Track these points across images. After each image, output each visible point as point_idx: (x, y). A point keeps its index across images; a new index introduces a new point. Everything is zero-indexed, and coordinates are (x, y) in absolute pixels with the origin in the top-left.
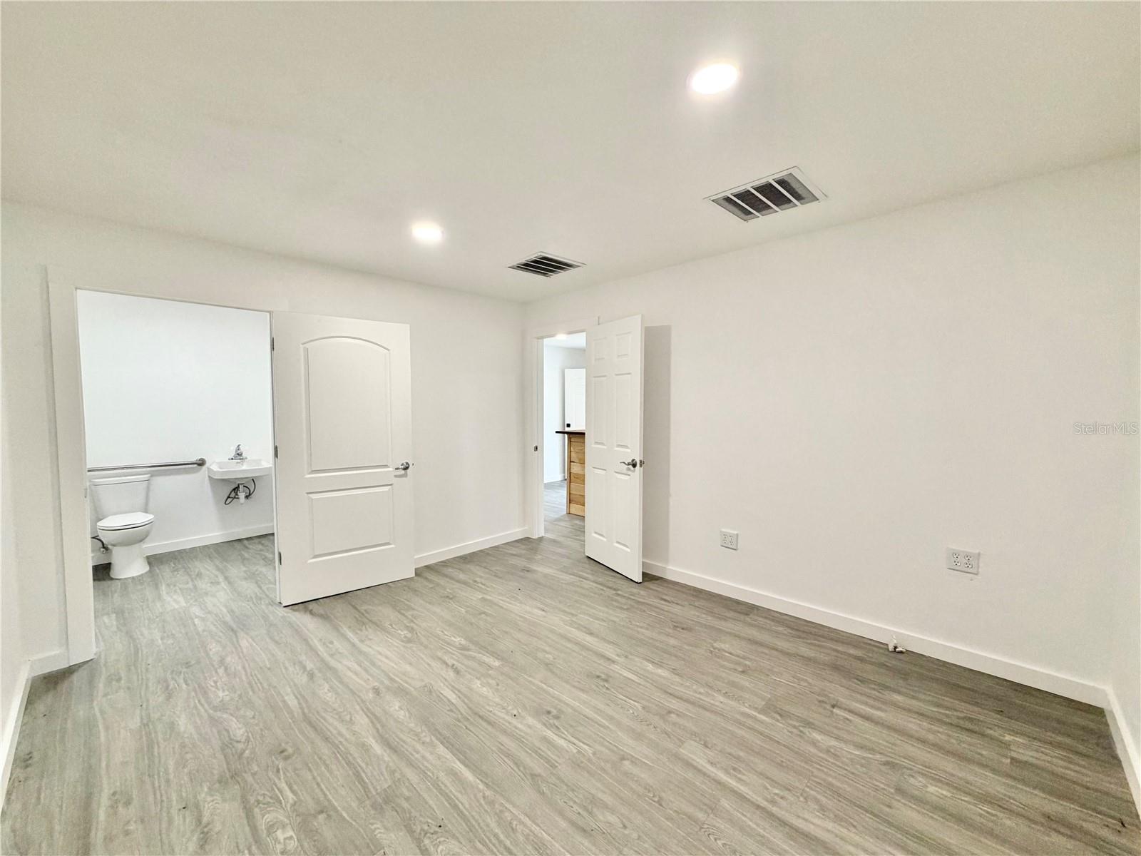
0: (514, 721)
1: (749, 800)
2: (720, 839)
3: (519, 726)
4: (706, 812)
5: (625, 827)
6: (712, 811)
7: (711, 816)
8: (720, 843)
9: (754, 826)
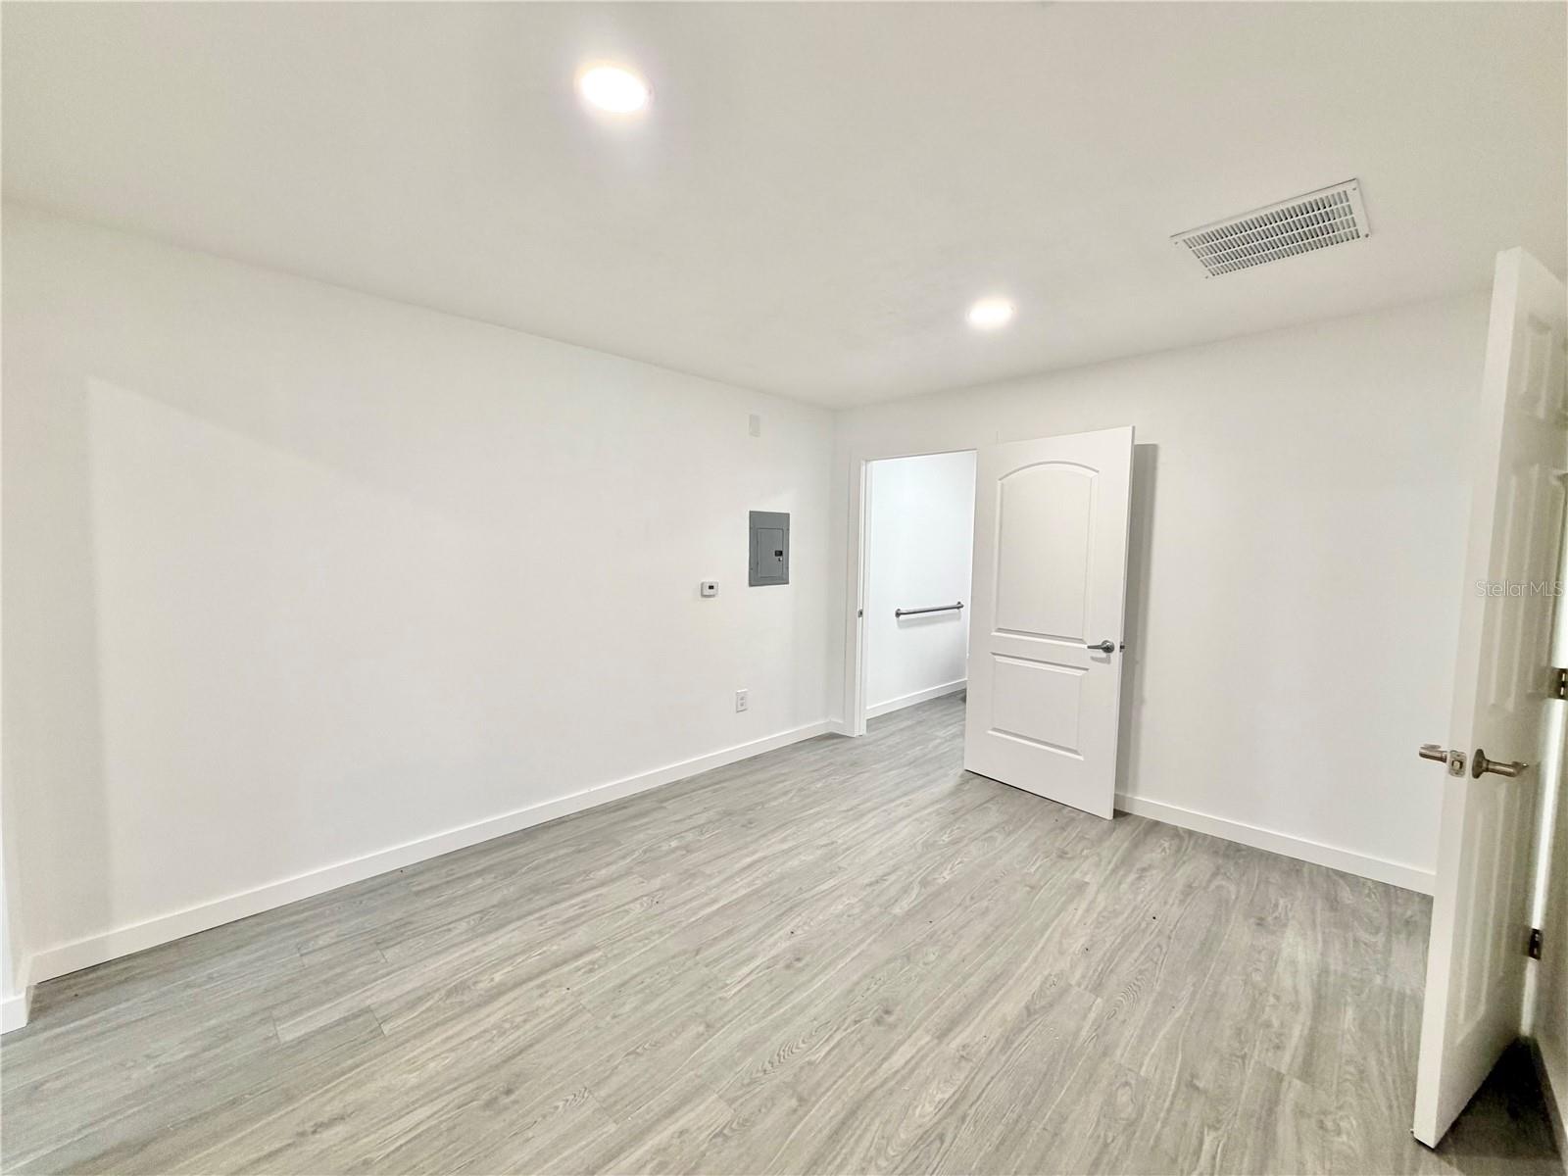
0: (789, 929)
1: (605, 1164)
2: (565, 1105)
3: (781, 933)
4: (604, 1101)
5: (614, 1017)
6: (605, 1109)
7: (598, 1105)
8: (561, 1104)
9: (565, 1154)
